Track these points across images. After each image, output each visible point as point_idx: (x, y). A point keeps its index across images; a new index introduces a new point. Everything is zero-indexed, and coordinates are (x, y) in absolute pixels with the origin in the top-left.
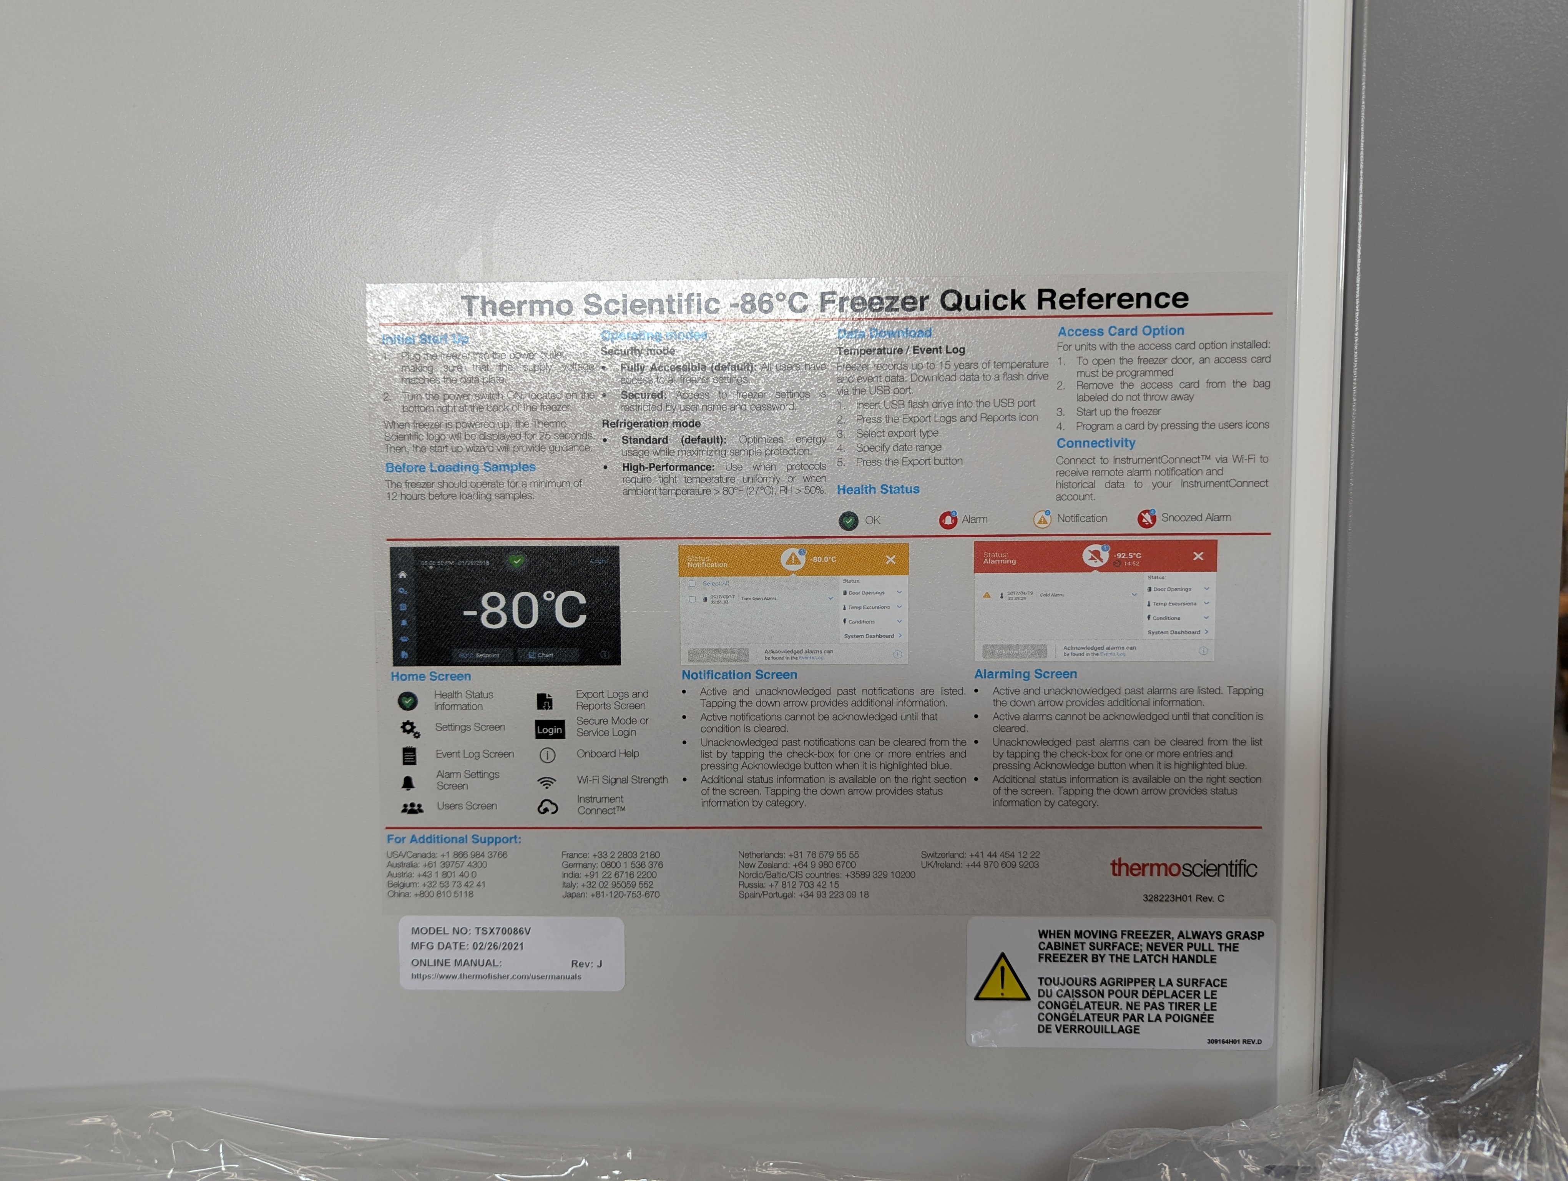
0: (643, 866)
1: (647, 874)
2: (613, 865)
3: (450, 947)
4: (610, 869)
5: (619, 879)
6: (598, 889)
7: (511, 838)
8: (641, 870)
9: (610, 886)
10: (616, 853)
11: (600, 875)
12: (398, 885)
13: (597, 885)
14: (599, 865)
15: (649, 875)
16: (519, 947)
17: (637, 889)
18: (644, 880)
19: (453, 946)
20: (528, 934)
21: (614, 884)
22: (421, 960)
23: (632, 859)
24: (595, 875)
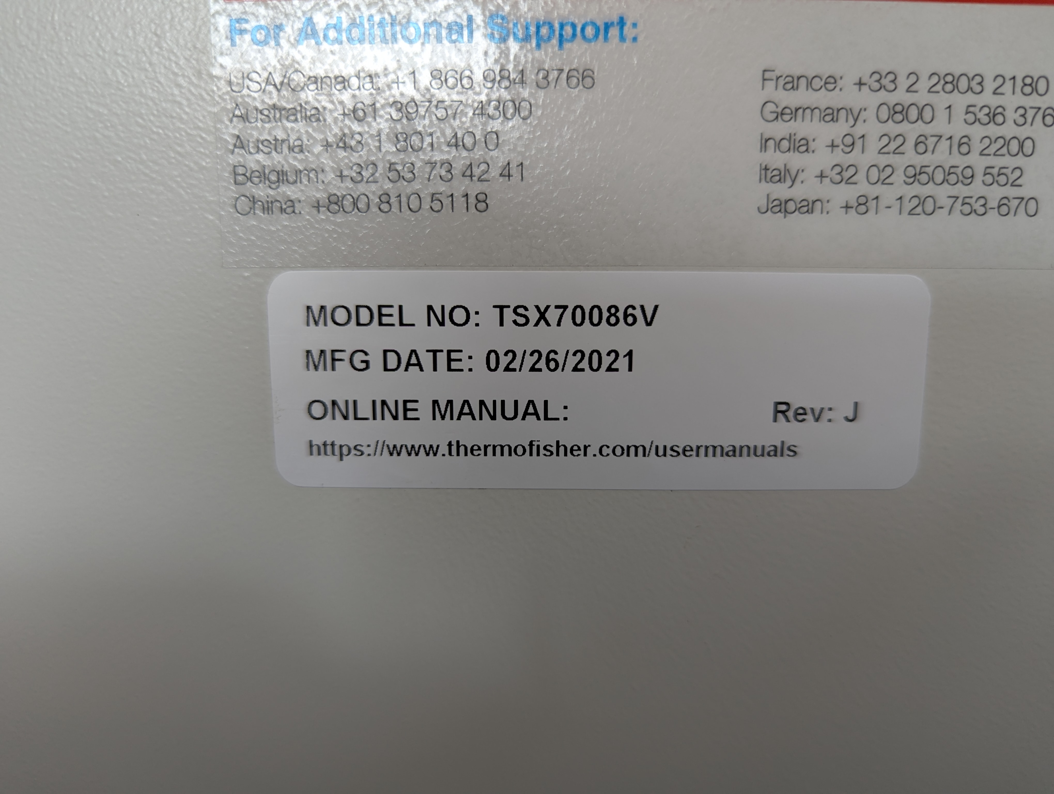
0: (999, 119)
1: (1007, 143)
2: (913, 113)
3: (419, 364)
4: (905, 127)
5: (926, 159)
6: (863, 188)
7: (607, 26)
8: (993, 131)
9: (898, 177)
10: (924, 77)
11: (873, 145)
12: (263, 176)
13: (861, 176)
14: (870, 114)
15: (1014, 147)
16: (622, 363)
17: (977, 188)
18: (998, 162)
19: (426, 359)
20: (649, 324)
21: (911, 171)
22: (334, 403)
23: (970, 98)
24: (859, 143)
